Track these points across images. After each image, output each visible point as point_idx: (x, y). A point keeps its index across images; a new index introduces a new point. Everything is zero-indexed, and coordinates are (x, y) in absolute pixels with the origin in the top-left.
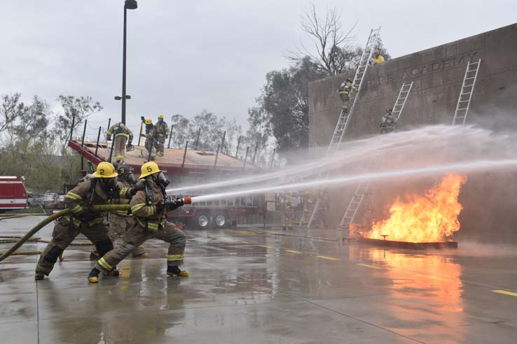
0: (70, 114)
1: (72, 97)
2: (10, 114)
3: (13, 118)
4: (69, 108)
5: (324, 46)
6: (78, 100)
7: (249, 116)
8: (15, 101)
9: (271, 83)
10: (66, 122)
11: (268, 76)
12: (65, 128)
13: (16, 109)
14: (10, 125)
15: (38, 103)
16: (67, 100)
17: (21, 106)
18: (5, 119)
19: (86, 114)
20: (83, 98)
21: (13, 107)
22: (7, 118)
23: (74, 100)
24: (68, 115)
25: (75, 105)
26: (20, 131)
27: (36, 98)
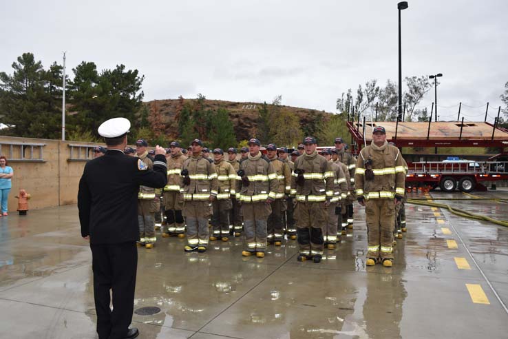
0: (414, 90)
1: (414, 78)
2: (371, 96)
3: (373, 98)
4: (412, 87)
6: (419, 79)
8: (374, 86)
10: (411, 98)
12: (410, 103)
13: (374, 91)
14: (371, 104)
15: (390, 85)
16: (411, 80)
17: (377, 90)
18: (367, 99)
19: (426, 89)
20: (423, 77)
21: (372, 90)
22: (369, 99)
23: (416, 80)
24: (411, 92)
25: (417, 84)
27: (389, 81)
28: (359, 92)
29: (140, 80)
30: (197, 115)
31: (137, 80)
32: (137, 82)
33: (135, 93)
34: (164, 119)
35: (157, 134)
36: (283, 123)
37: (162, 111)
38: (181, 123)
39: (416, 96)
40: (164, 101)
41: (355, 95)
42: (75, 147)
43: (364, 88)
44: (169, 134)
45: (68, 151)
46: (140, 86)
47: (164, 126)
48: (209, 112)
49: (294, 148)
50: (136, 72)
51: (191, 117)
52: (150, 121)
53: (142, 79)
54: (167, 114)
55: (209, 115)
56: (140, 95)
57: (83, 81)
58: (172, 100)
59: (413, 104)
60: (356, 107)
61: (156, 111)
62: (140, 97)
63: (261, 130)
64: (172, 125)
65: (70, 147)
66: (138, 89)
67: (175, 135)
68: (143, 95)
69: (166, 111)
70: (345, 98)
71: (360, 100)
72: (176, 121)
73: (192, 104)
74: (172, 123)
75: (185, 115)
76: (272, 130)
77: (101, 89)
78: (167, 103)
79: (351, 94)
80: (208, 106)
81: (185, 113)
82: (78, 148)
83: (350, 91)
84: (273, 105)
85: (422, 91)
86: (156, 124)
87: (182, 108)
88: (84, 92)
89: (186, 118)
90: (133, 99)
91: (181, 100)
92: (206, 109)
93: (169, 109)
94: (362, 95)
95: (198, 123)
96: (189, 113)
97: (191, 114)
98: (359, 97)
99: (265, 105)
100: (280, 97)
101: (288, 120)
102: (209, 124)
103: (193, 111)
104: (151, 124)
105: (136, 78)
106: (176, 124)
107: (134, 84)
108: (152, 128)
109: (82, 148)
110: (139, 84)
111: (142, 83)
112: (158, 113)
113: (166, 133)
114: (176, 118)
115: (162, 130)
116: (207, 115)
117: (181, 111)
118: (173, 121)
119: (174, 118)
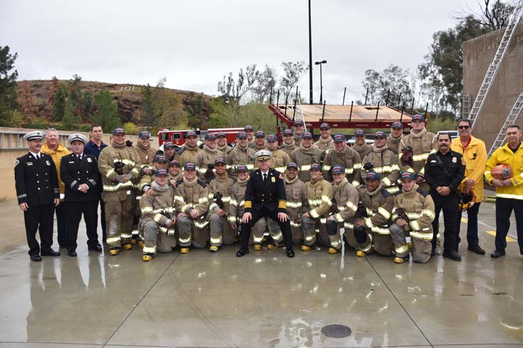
0: (290, 75)
1: (290, 63)
2: (251, 79)
3: (253, 82)
4: (289, 71)
5: (487, 4)
6: (295, 65)
7: (419, 71)
8: (254, 70)
9: (438, 42)
10: (287, 82)
11: (435, 36)
12: (287, 86)
13: (254, 75)
14: (251, 86)
15: (268, 69)
16: (287, 65)
17: (257, 73)
18: (247, 82)
19: (301, 74)
20: (298, 63)
21: (252, 74)
22: (249, 82)
23: (292, 65)
24: (288, 76)
25: (293, 68)
26: (258, 91)
27: (267, 66)
28: (240, 75)
29: (12, 58)
31: (8, 58)
32: (8, 61)
33: (6, 73)
34: (36, 101)
35: (29, 118)
36: (168, 104)
37: (32, 92)
38: (56, 105)
39: (292, 80)
40: (33, 81)
41: (236, 79)
43: (245, 71)
44: (44, 117)
46: (12, 65)
47: (37, 108)
48: (86, 94)
50: (7, 49)
51: (66, 99)
52: (20, 103)
53: (15, 58)
54: (38, 95)
55: (88, 96)
56: (13, 74)
58: (43, 81)
59: (289, 87)
60: (238, 90)
61: (26, 92)
62: (13, 76)
63: (145, 113)
64: (46, 107)
66: (10, 68)
67: (50, 118)
68: (17, 74)
69: (37, 93)
70: (227, 81)
71: (241, 83)
72: (51, 103)
73: (67, 86)
74: (45, 105)
75: (62, 97)
76: (158, 112)
78: (37, 84)
79: (233, 78)
80: (85, 88)
81: (60, 94)
83: (231, 74)
84: (157, 88)
85: (297, 76)
86: (28, 106)
87: (55, 89)
89: (62, 100)
90: (5, 79)
91: (55, 81)
92: (83, 91)
93: (40, 91)
94: (243, 79)
96: (64, 95)
97: (66, 95)
98: (240, 80)
99: (148, 88)
100: (165, 80)
101: (173, 102)
102: (88, 107)
103: (69, 92)
104: (21, 106)
105: (7, 55)
106: (50, 106)
107: (5, 62)
108: (23, 110)
110: (12, 62)
111: (15, 61)
112: (29, 94)
113: (38, 116)
114: (50, 99)
115: (35, 112)
116: (85, 97)
117: (55, 92)
118: (47, 103)
119: (47, 100)
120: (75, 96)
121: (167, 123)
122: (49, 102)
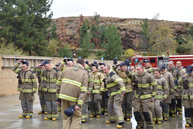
29: (50, 3)
30: (93, 29)
31: (47, 3)
32: (47, 5)
33: (46, 13)
34: (69, 32)
35: (63, 44)
36: (161, 34)
37: (67, 26)
38: (81, 35)
40: (68, 17)
42: (7, 59)
44: (73, 44)
45: (2, 61)
46: (50, 8)
47: (69, 37)
48: (103, 26)
49: (163, 56)
51: (89, 31)
52: (58, 34)
53: (52, 3)
54: (71, 28)
56: (50, 14)
57: (6, 3)
58: (74, 17)
61: (62, 26)
62: (50, 16)
63: (142, 41)
64: (75, 37)
65: (3, 59)
66: (48, 10)
67: (77, 44)
68: (52, 14)
69: (70, 26)
72: (78, 34)
73: (90, 21)
74: (74, 35)
75: (84, 29)
76: (152, 40)
77: (20, 11)
78: (70, 20)
80: (102, 22)
81: (84, 27)
82: (9, 59)
84: (153, 21)
86: (63, 36)
87: (81, 24)
88: (7, 12)
89: (85, 32)
90: (45, 18)
91: (81, 17)
92: (101, 24)
93: (72, 25)
95: (94, 35)
96: (87, 28)
97: (89, 28)
99: (146, 20)
100: (158, 14)
101: (164, 33)
102: (103, 36)
103: (90, 26)
104: (58, 36)
105: (47, 1)
106: (77, 36)
108: (60, 39)
109: (12, 59)
110: (49, 6)
111: (51, 5)
112: (64, 27)
113: (70, 43)
114: (78, 31)
115: (67, 40)
116: (102, 29)
117: (81, 26)
118: (75, 33)
119: (76, 31)
120: (95, 29)
121: (158, 49)
122: (77, 32)
